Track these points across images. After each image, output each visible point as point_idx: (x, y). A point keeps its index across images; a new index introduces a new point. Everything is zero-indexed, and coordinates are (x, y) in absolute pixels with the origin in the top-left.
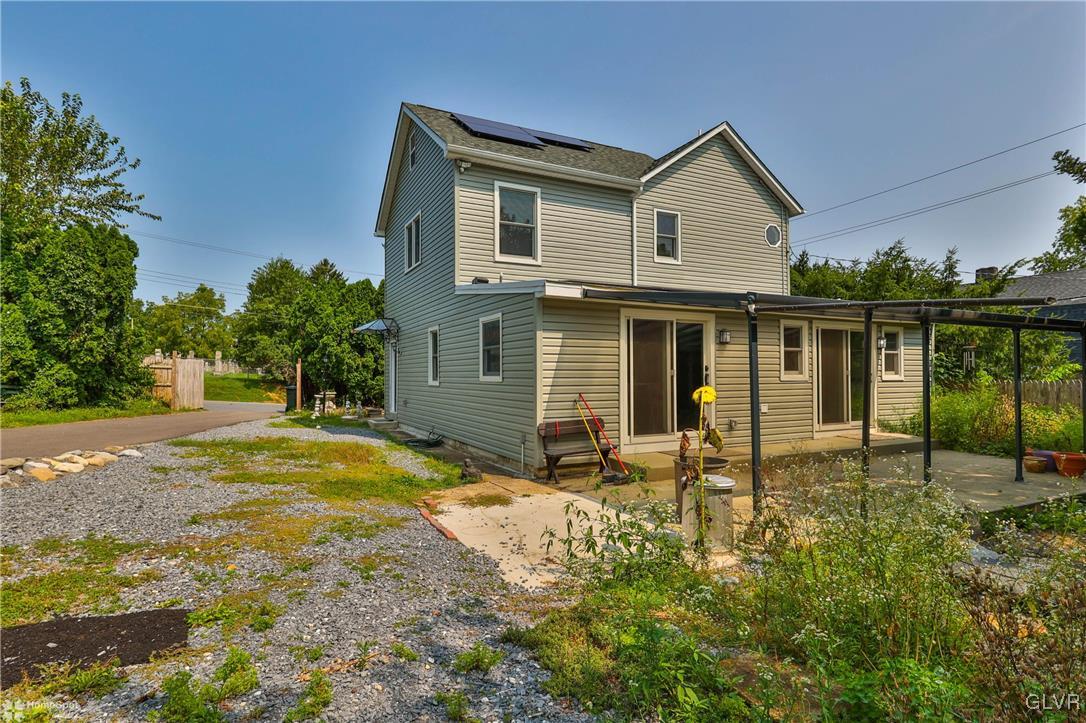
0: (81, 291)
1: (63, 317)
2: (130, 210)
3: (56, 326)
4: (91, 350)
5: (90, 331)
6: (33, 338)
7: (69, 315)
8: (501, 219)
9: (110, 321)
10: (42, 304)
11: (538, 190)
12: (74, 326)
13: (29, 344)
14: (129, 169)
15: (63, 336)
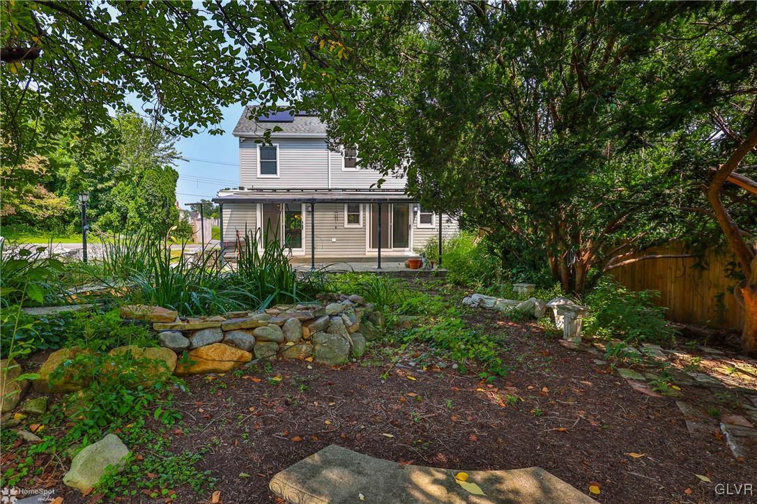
0: (152, 195)
1: (147, 205)
2: (178, 158)
3: (145, 209)
4: (157, 218)
5: (156, 210)
6: (138, 213)
7: (149, 204)
8: (261, 159)
9: (163, 206)
10: (140, 201)
11: (278, 145)
12: (151, 208)
13: (137, 216)
14: (176, 142)
15: (148, 212)
